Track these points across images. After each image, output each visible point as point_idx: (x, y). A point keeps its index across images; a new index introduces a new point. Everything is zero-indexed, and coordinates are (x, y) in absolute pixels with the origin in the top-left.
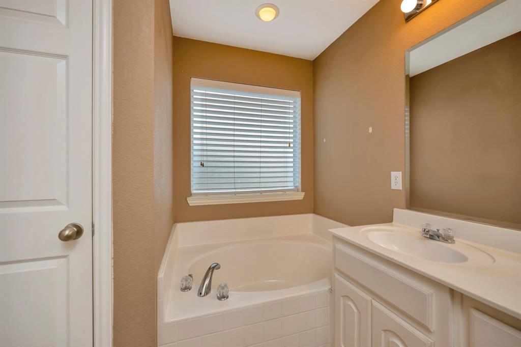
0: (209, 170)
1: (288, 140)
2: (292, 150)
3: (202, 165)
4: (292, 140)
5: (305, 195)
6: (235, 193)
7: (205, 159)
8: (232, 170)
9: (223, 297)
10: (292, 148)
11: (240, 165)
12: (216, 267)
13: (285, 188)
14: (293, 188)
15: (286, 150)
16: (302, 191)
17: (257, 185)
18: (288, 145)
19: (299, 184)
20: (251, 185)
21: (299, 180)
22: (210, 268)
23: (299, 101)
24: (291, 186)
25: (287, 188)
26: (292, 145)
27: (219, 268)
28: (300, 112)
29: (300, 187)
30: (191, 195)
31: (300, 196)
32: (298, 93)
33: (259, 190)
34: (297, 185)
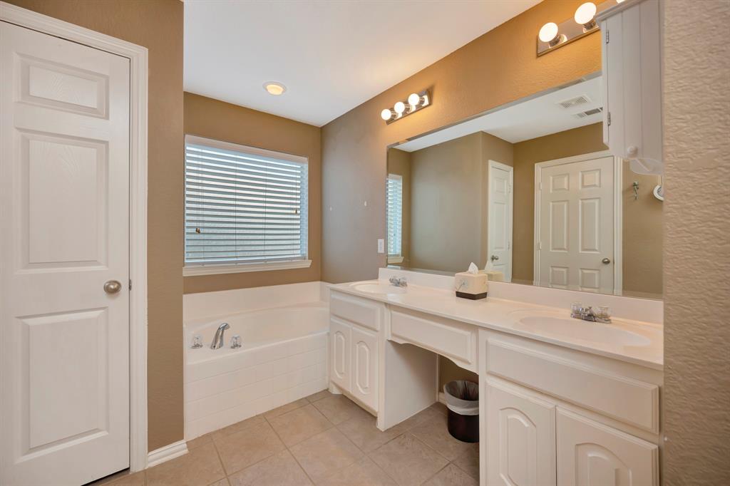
0: (206, 237)
1: (295, 207)
2: (299, 217)
3: (198, 232)
4: (299, 207)
5: (312, 264)
6: (236, 262)
7: (201, 225)
8: (234, 237)
9: (235, 346)
10: (299, 214)
11: (241, 231)
12: (226, 327)
13: (291, 256)
14: (300, 256)
15: (292, 217)
16: (309, 259)
17: (262, 253)
18: (294, 212)
19: (306, 252)
20: (254, 254)
21: (306, 247)
22: (219, 329)
23: (306, 166)
24: (298, 253)
25: (293, 256)
26: (299, 212)
27: (229, 327)
28: (307, 178)
29: (307, 255)
30: (184, 264)
31: (307, 264)
32: (306, 159)
33: (263, 258)
34: (304, 252)
